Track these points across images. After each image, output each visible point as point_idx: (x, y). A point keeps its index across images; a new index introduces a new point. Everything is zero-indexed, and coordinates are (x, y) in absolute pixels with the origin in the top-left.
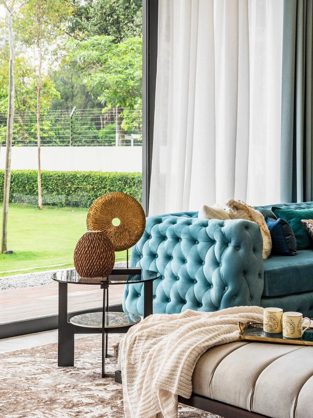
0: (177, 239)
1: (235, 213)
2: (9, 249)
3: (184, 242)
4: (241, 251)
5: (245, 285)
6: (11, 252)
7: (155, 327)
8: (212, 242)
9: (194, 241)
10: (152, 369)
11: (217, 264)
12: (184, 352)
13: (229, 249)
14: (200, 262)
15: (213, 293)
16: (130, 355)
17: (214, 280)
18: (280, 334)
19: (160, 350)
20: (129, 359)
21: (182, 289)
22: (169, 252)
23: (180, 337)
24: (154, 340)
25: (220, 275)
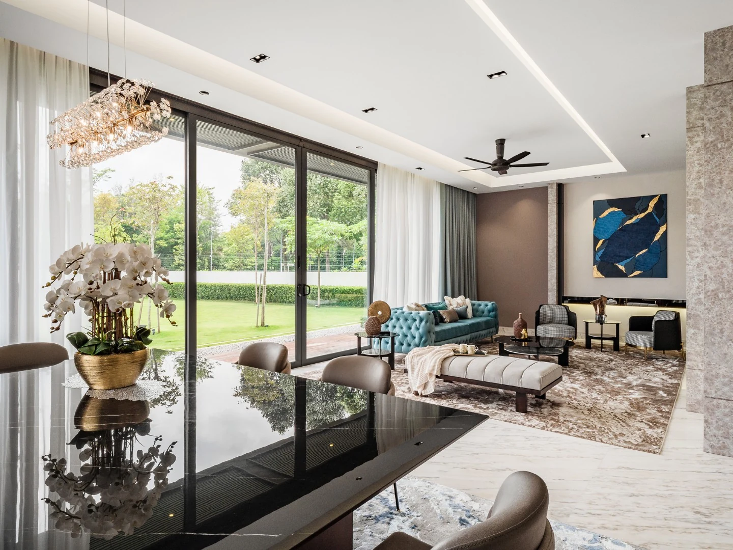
0: (398, 319)
1: (417, 308)
2: (266, 324)
3: (401, 320)
4: (428, 324)
5: (429, 337)
6: (267, 326)
7: (420, 352)
8: (415, 320)
9: (406, 320)
10: (423, 367)
11: (418, 329)
12: (436, 360)
13: (423, 323)
14: (410, 328)
15: (417, 340)
16: (411, 362)
17: (417, 336)
18: (467, 353)
19: (425, 360)
20: (411, 364)
21: (402, 339)
22: (395, 325)
23: (433, 355)
24: (420, 357)
25: (419, 333)
